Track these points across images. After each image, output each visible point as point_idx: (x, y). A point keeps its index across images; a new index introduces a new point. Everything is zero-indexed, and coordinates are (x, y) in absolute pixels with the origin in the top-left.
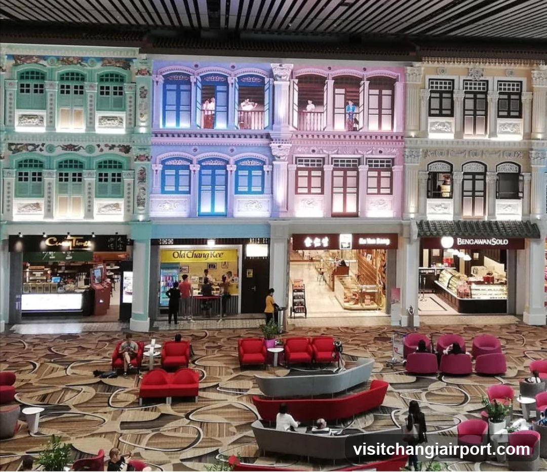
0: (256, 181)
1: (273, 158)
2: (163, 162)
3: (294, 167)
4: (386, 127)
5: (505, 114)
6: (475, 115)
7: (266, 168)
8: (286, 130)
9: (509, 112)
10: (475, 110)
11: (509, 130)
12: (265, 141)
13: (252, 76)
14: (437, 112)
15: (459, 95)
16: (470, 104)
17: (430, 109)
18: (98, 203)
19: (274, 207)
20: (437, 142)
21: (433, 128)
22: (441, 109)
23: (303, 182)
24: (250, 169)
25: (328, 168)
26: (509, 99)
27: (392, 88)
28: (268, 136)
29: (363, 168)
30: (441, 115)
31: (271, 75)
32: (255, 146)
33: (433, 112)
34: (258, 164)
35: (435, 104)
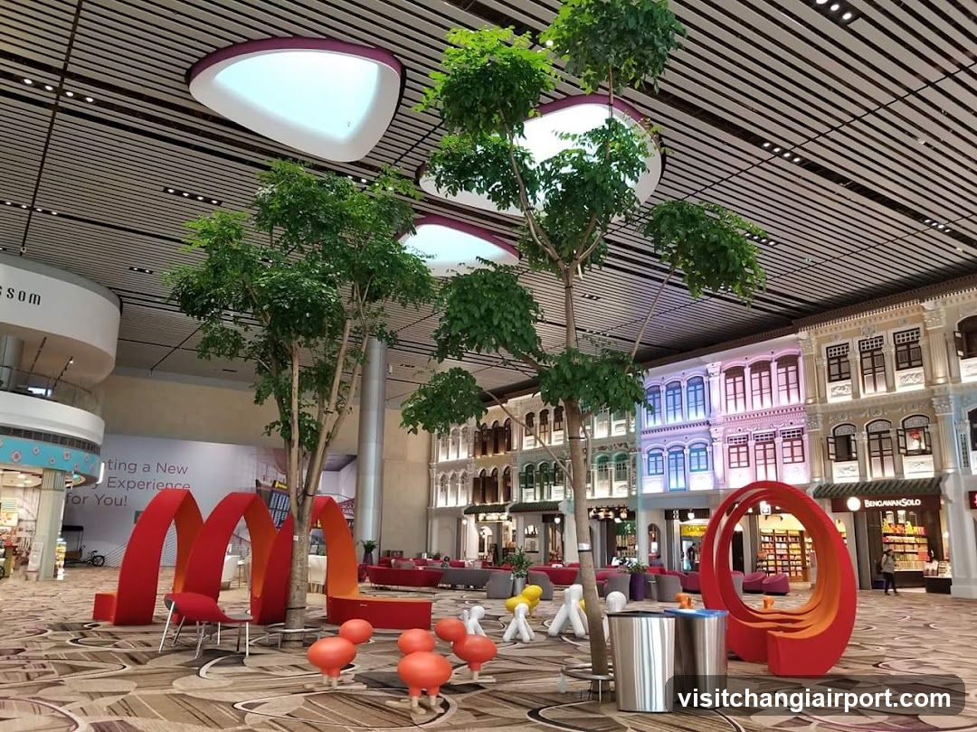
0: (703, 460)
1: (712, 440)
2: (648, 453)
3: (727, 446)
4: (794, 399)
5: (907, 365)
6: (874, 373)
7: (709, 449)
8: (719, 416)
9: (910, 362)
10: (874, 368)
11: (911, 381)
12: (704, 428)
13: (695, 378)
14: (837, 377)
15: (854, 356)
16: (868, 363)
17: (830, 375)
18: (616, 485)
19: (716, 481)
20: (837, 405)
21: (834, 394)
22: (840, 374)
23: (734, 458)
24: (698, 451)
25: (751, 443)
26: (909, 349)
27: (796, 364)
28: (708, 423)
29: (778, 440)
30: (841, 379)
31: (708, 374)
32: (699, 432)
33: (833, 378)
34: (702, 446)
35: (834, 370)
